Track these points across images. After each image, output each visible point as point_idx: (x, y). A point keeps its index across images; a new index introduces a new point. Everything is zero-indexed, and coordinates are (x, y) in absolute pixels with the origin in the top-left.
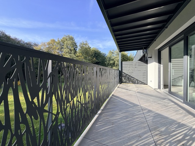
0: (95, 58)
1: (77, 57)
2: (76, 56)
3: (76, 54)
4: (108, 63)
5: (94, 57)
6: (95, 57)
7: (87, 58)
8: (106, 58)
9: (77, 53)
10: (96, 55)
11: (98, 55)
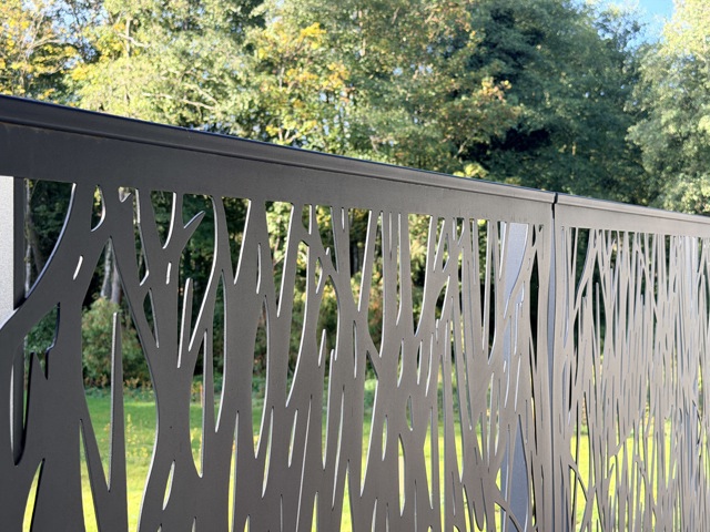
0: (498, 78)
1: (268, 66)
2: (260, 54)
3: (252, 33)
4: (676, 143)
5: (477, 62)
6: (498, 65)
7: (384, 76)
8: (648, 72)
9: (271, 23)
10: (513, 38)
11: (536, 36)
